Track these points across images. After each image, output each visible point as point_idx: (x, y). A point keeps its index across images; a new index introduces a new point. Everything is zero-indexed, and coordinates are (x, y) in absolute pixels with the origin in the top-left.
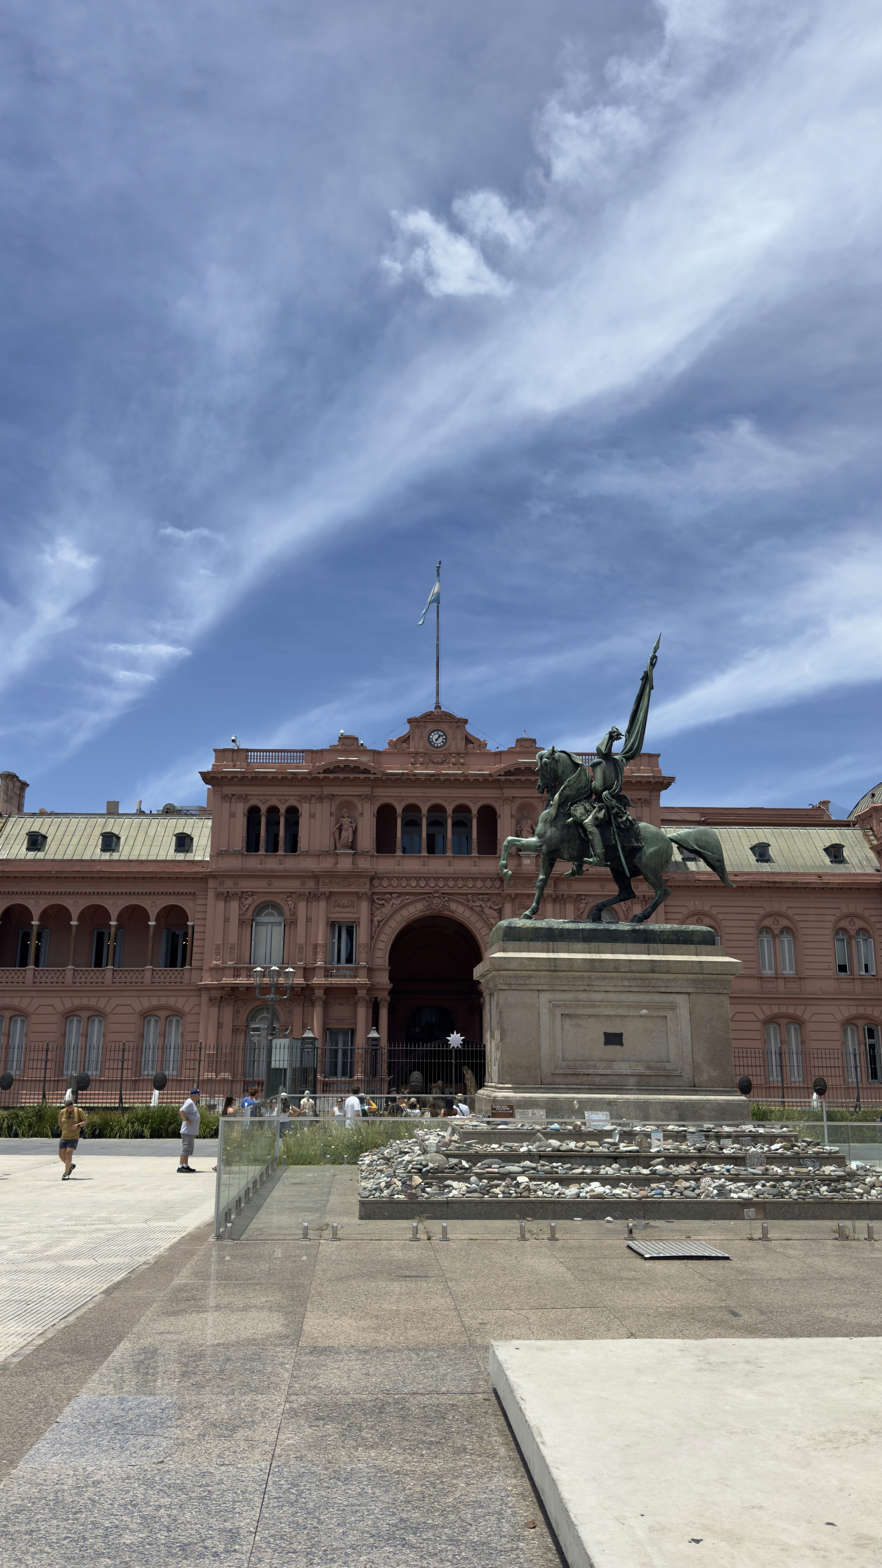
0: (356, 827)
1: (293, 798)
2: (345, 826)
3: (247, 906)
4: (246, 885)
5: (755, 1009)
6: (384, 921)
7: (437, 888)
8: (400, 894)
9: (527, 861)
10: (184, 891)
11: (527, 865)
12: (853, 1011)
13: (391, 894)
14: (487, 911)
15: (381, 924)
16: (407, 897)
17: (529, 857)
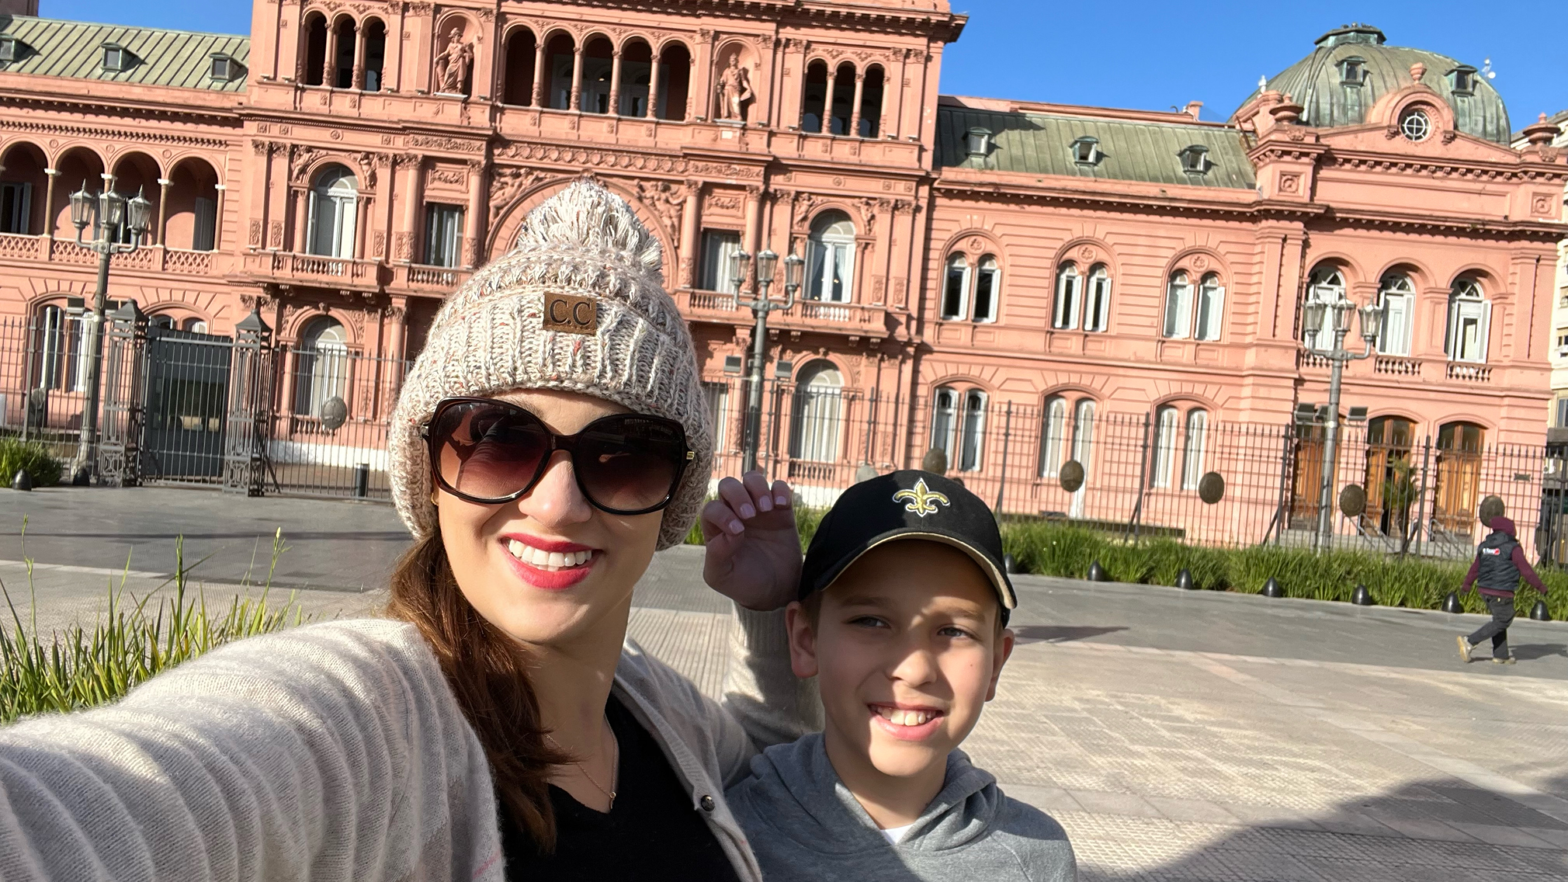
0: (472, 60)
1: (376, 5)
2: (453, 58)
3: (301, 168)
4: (302, 135)
5: (1035, 376)
6: (506, 209)
7: (589, 165)
8: (532, 169)
9: (727, 134)
10: (212, 137)
11: (727, 140)
12: (1175, 389)
13: (519, 168)
14: (660, 205)
15: (502, 212)
16: (543, 175)
17: (730, 127)
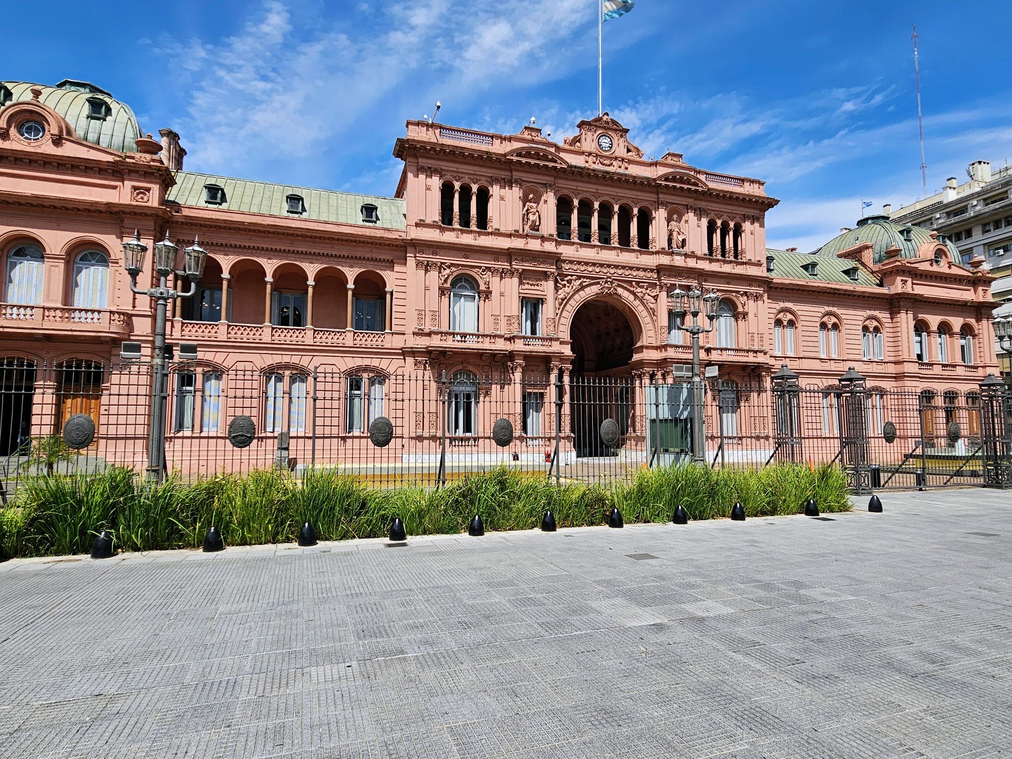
0: (541, 212)
1: (484, 179)
2: (532, 211)
3: (446, 276)
4: (444, 256)
5: (818, 381)
7: (609, 274)
8: (579, 277)
10: (382, 257)
13: (572, 276)
15: (564, 302)
16: (585, 280)
